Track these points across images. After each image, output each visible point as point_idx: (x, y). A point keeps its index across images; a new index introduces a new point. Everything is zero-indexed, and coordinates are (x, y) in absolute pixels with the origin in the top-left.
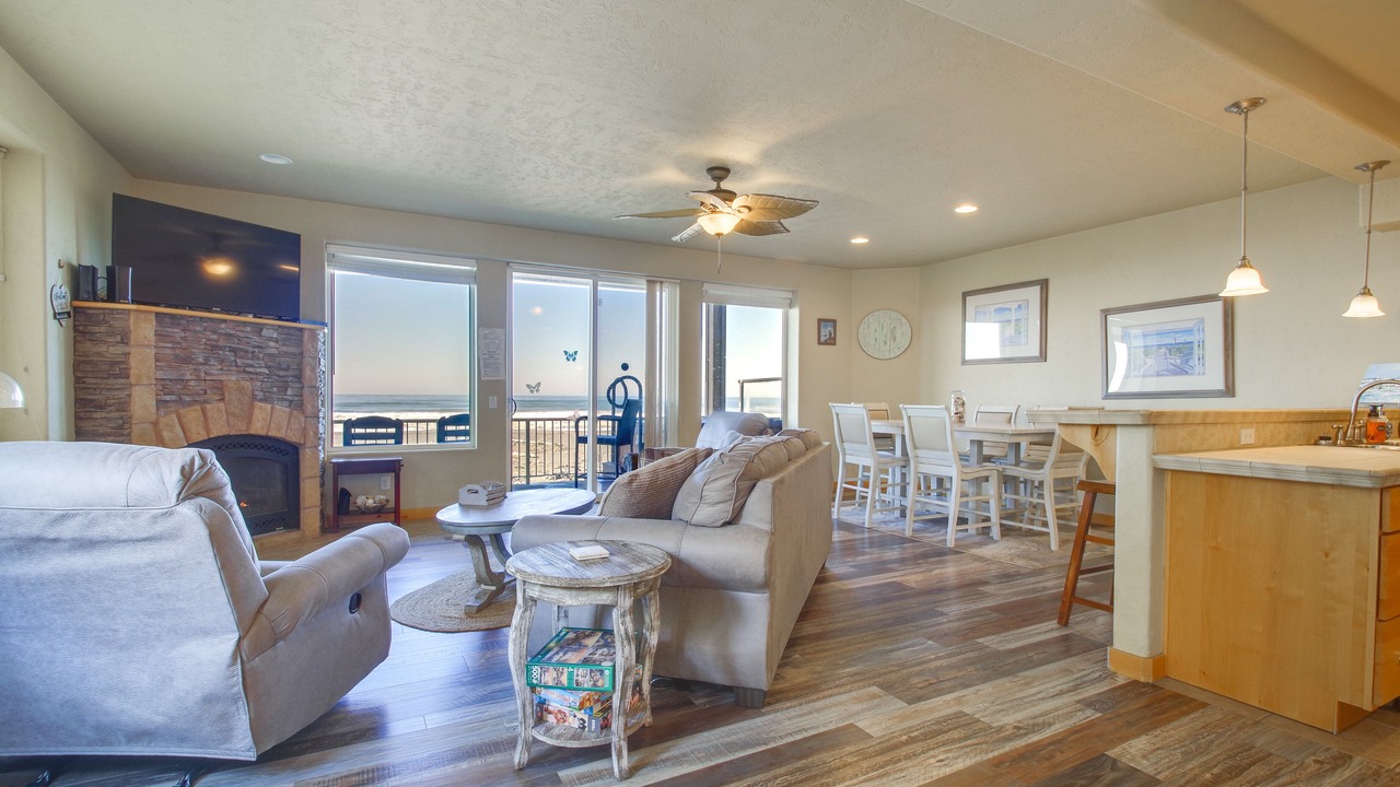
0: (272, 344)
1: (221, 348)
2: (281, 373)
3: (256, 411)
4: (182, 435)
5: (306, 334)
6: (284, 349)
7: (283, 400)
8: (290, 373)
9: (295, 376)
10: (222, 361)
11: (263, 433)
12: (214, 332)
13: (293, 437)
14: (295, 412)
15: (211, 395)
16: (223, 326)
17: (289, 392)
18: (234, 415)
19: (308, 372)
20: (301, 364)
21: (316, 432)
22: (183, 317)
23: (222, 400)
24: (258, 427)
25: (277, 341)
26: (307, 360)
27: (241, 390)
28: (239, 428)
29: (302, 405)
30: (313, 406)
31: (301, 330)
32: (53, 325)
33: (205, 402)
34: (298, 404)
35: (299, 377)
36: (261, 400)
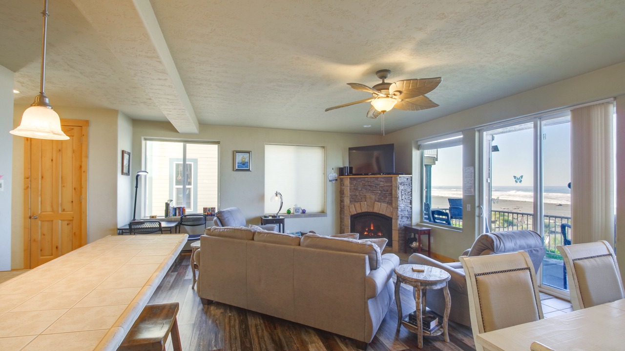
0: (382, 183)
1: (366, 185)
2: (385, 192)
3: (375, 205)
4: (354, 210)
5: (393, 178)
6: (386, 184)
7: (385, 202)
8: (388, 192)
9: (390, 193)
10: (366, 189)
11: (378, 212)
12: (364, 181)
13: (388, 215)
14: (389, 206)
15: (363, 200)
16: (366, 179)
17: (387, 199)
18: (369, 206)
19: (393, 192)
20: (392, 189)
21: (397, 214)
22: (356, 178)
23: (366, 201)
24: (376, 210)
25: (383, 182)
26: (394, 188)
27: (370, 198)
28: (371, 210)
29: (392, 204)
30: (395, 204)
31: (392, 177)
32: (330, 184)
33: (361, 201)
34: (390, 203)
35: (391, 194)
36: (377, 202)
